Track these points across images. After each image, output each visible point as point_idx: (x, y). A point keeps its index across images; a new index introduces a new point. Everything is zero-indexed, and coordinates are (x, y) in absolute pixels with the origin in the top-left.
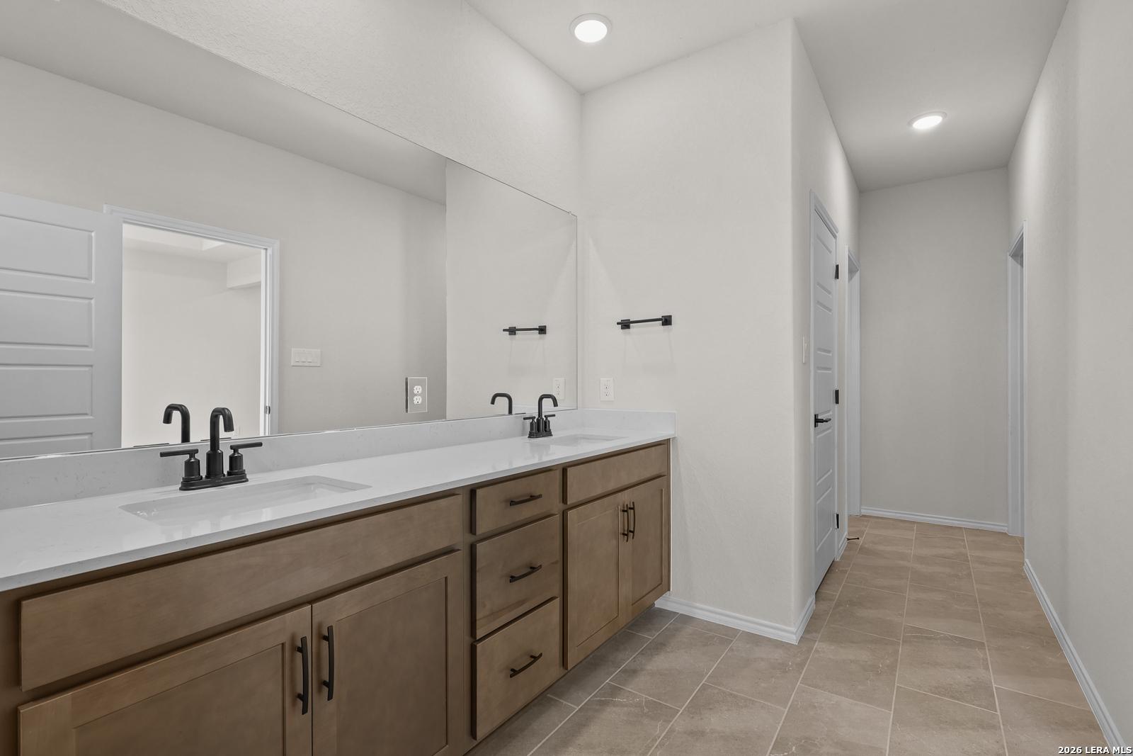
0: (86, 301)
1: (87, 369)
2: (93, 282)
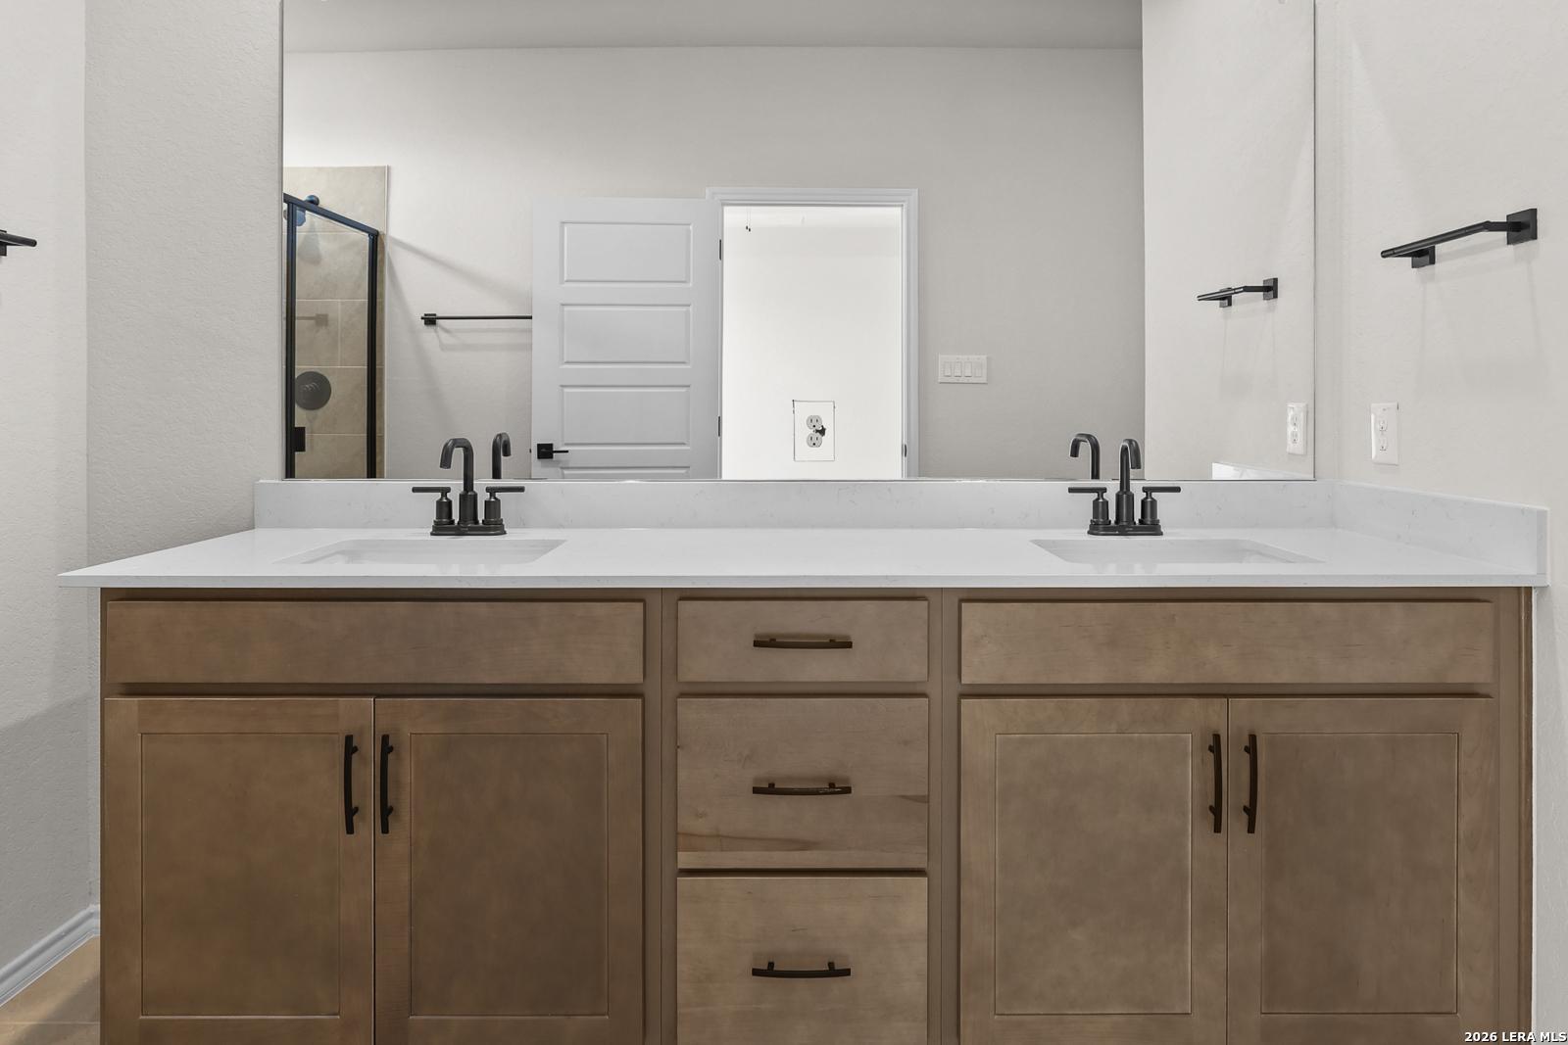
2: (691, 285)
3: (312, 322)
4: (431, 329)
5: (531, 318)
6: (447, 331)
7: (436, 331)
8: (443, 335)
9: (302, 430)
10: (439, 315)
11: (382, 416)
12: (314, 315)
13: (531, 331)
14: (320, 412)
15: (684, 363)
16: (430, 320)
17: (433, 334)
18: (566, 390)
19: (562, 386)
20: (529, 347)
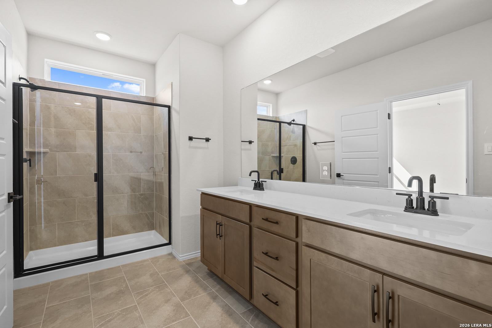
0: (376, 136)
1: (377, 159)
2: (378, 128)
3: (294, 146)
4: (316, 145)
5: (334, 141)
6: (319, 146)
7: (316, 146)
8: (318, 147)
9: (283, 169)
10: (317, 142)
11: (306, 166)
12: (294, 144)
13: (334, 145)
14: (295, 165)
15: (377, 151)
16: (315, 144)
17: (316, 147)
18: (344, 159)
19: (343, 158)
20: (334, 149)
